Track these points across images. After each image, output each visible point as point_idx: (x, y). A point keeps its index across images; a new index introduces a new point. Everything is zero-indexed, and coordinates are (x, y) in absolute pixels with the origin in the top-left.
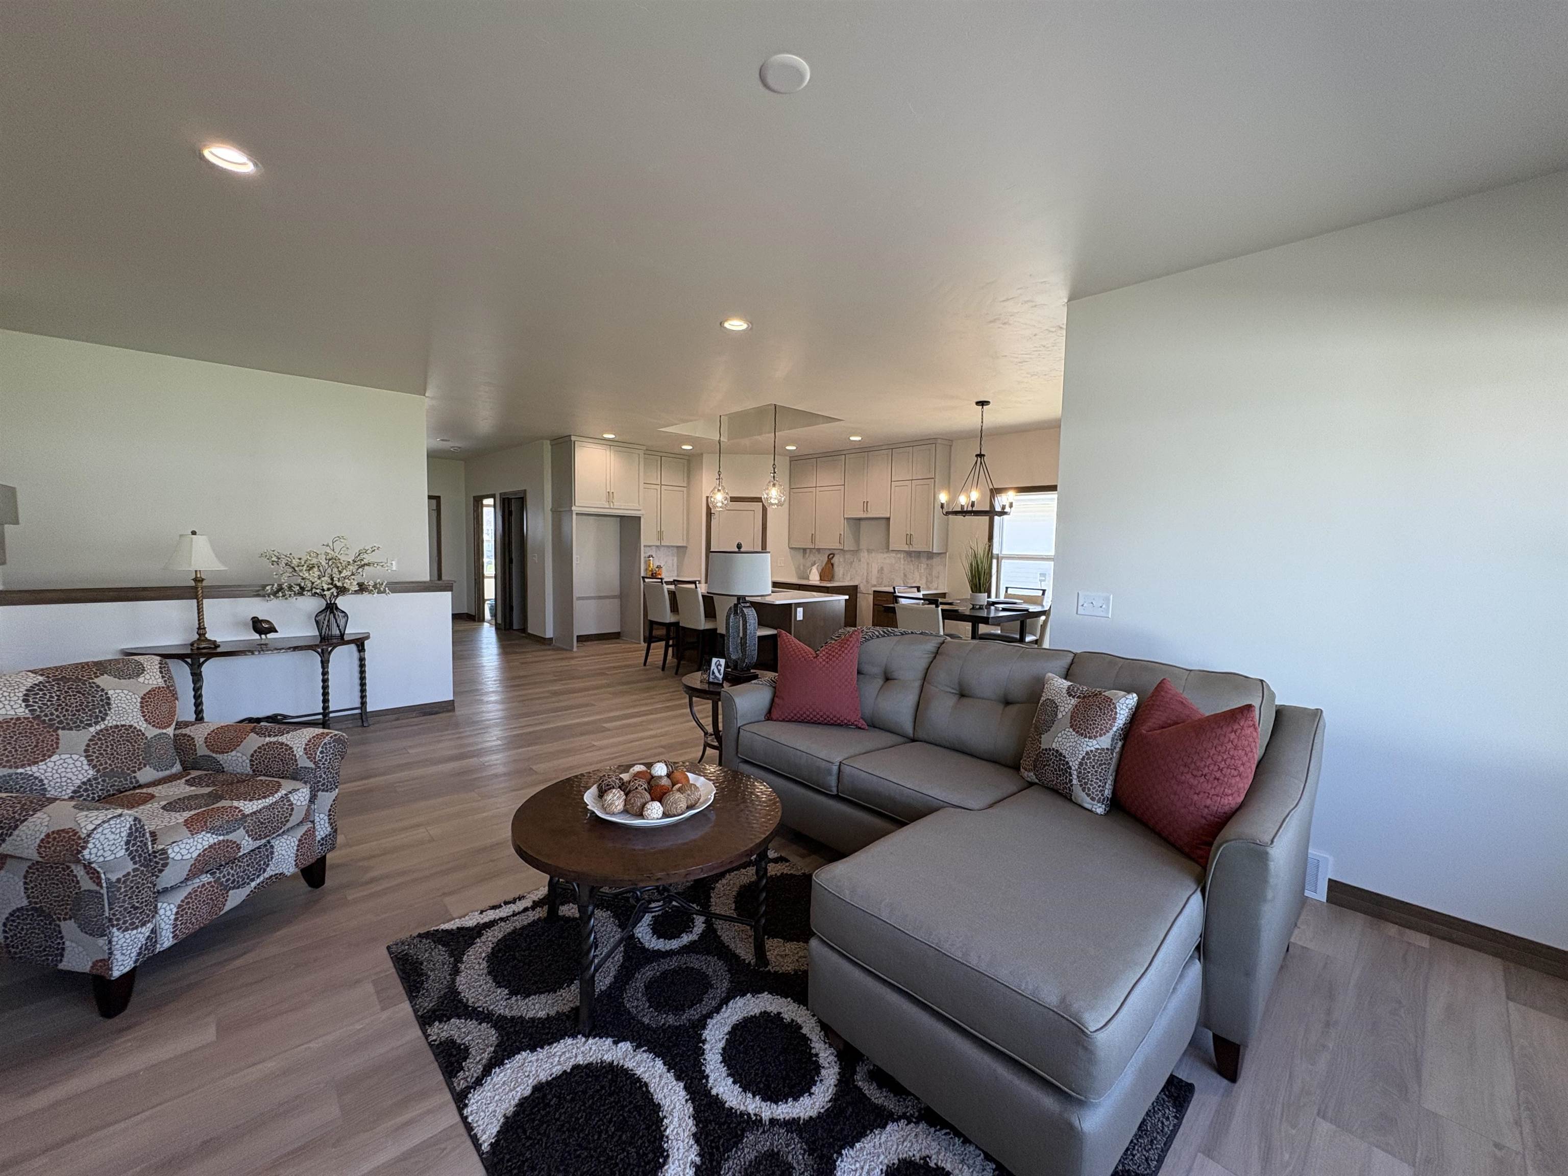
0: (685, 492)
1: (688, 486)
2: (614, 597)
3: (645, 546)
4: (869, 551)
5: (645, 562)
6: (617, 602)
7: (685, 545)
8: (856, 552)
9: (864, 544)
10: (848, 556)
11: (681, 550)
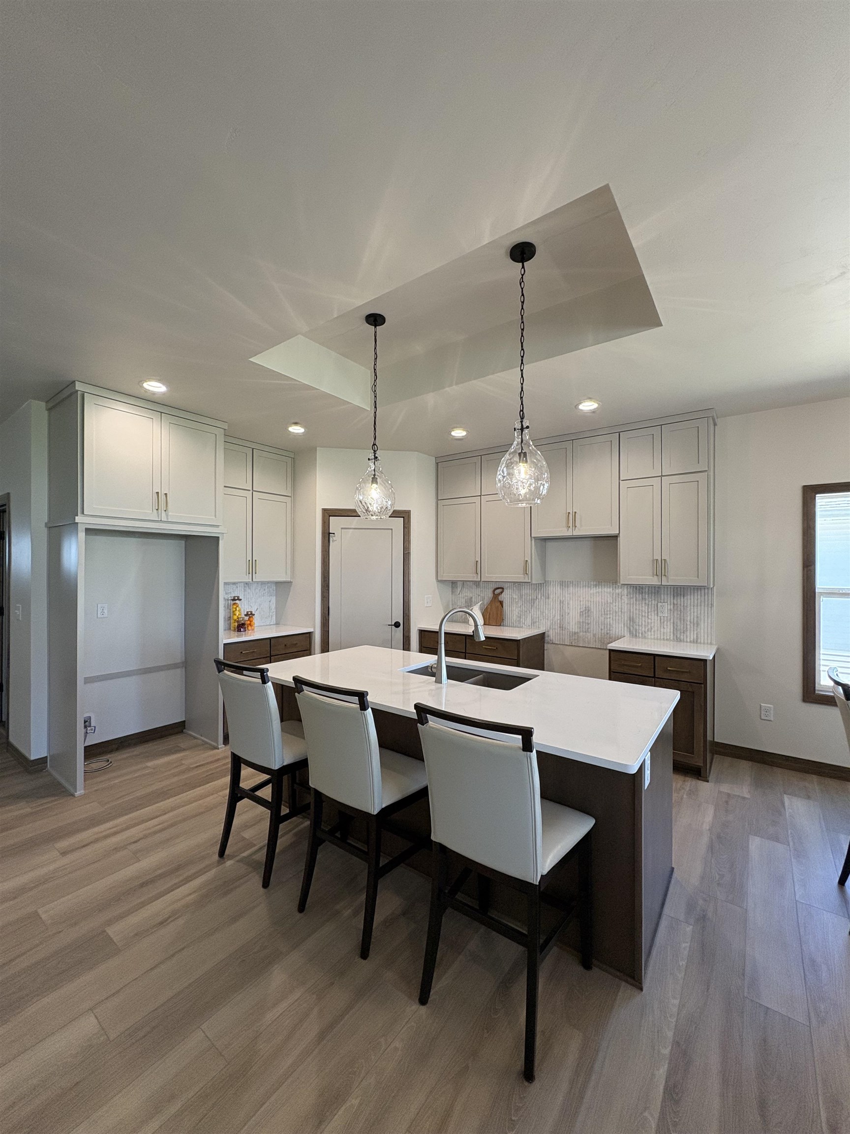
0: (289, 505)
1: (293, 496)
2: (175, 666)
3: (225, 584)
4: (563, 584)
5: (228, 607)
6: (179, 673)
7: (289, 580)
8: (542, 585)
9: (553, 574)
10: (526, 591)
11: (282, 588)
